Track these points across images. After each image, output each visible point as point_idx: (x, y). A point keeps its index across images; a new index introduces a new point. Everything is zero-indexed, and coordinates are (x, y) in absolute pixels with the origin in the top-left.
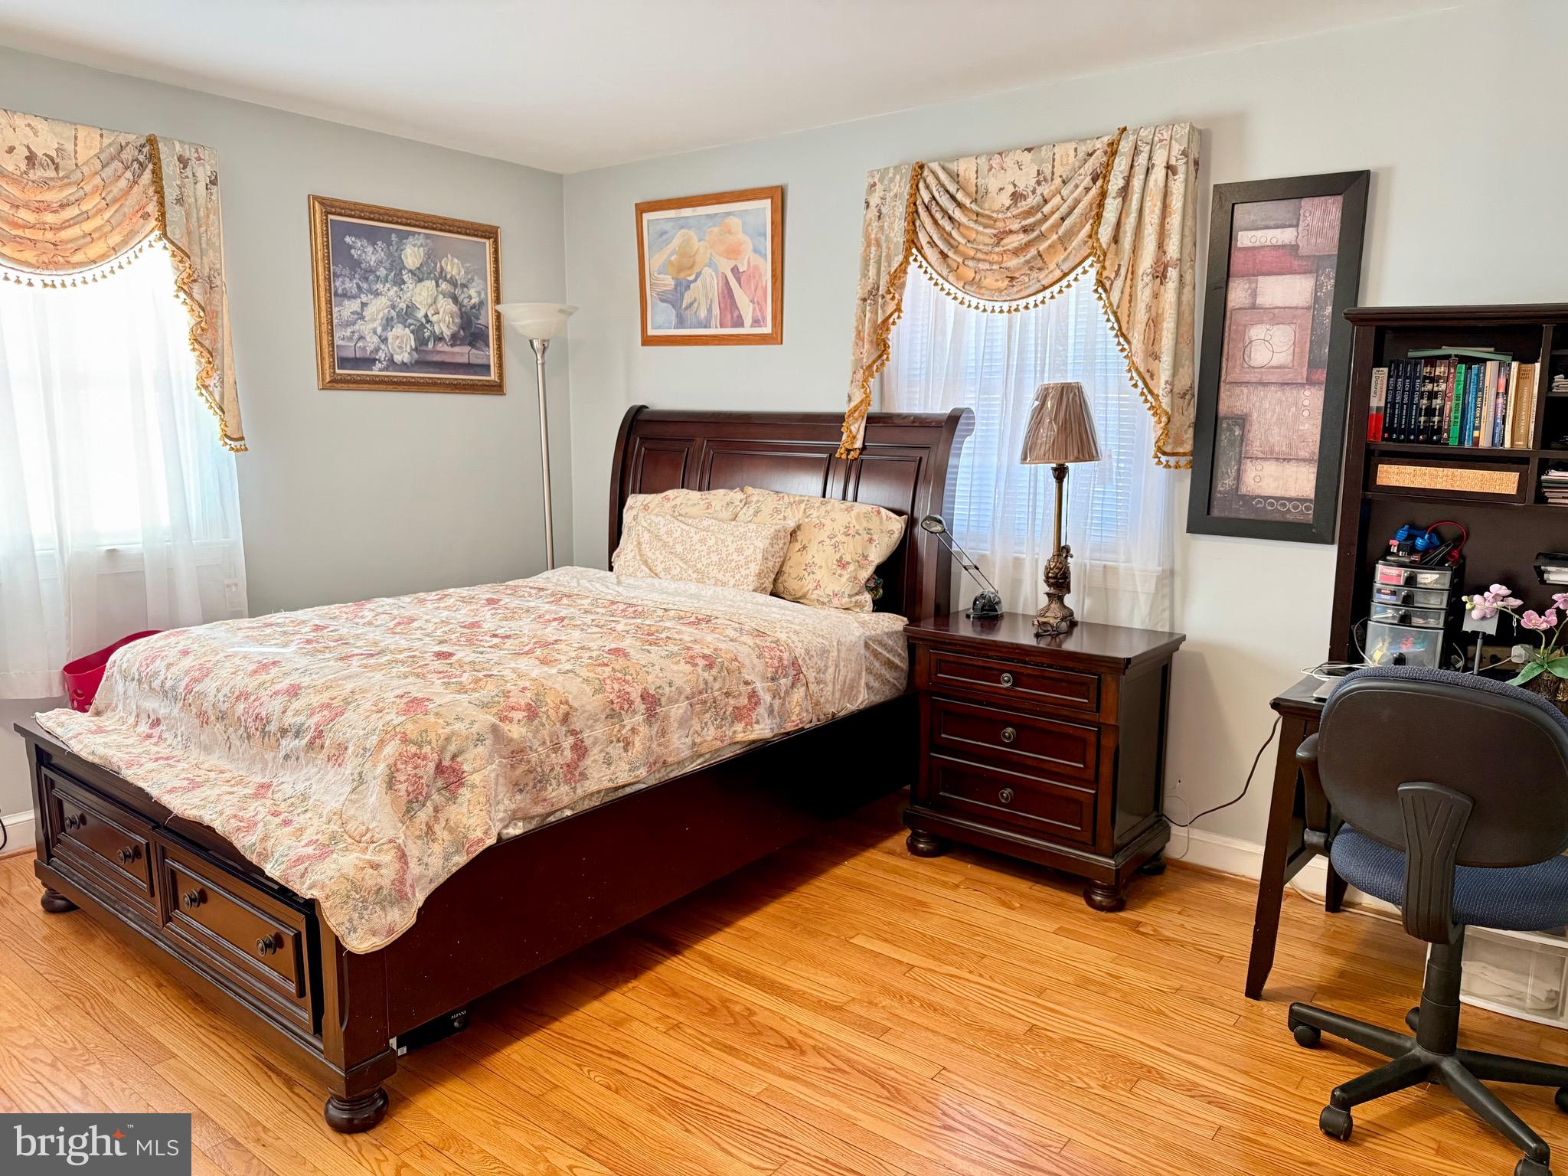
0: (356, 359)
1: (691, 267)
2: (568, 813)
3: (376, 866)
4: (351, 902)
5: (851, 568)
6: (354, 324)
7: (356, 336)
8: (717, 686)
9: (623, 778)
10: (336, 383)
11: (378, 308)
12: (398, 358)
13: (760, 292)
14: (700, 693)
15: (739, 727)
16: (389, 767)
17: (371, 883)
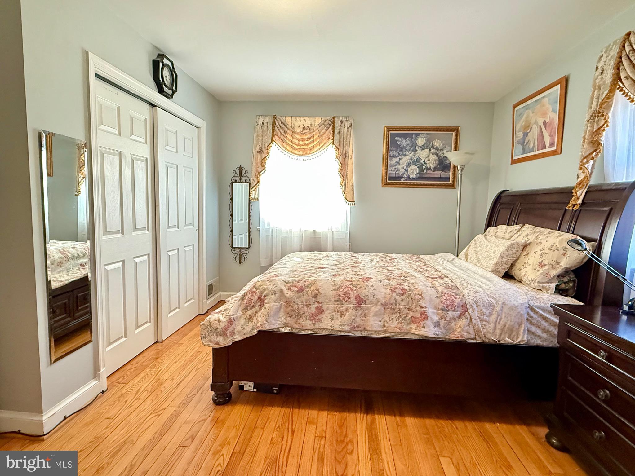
0: (395, 177)
1: (529, 126)
5: (546, 267)
6: (396, 165)
7: (396, 170)
8: (403, 304)
9: (337, 327)
11: (405, 160)
12: (411, 176)
13: (553, 130)
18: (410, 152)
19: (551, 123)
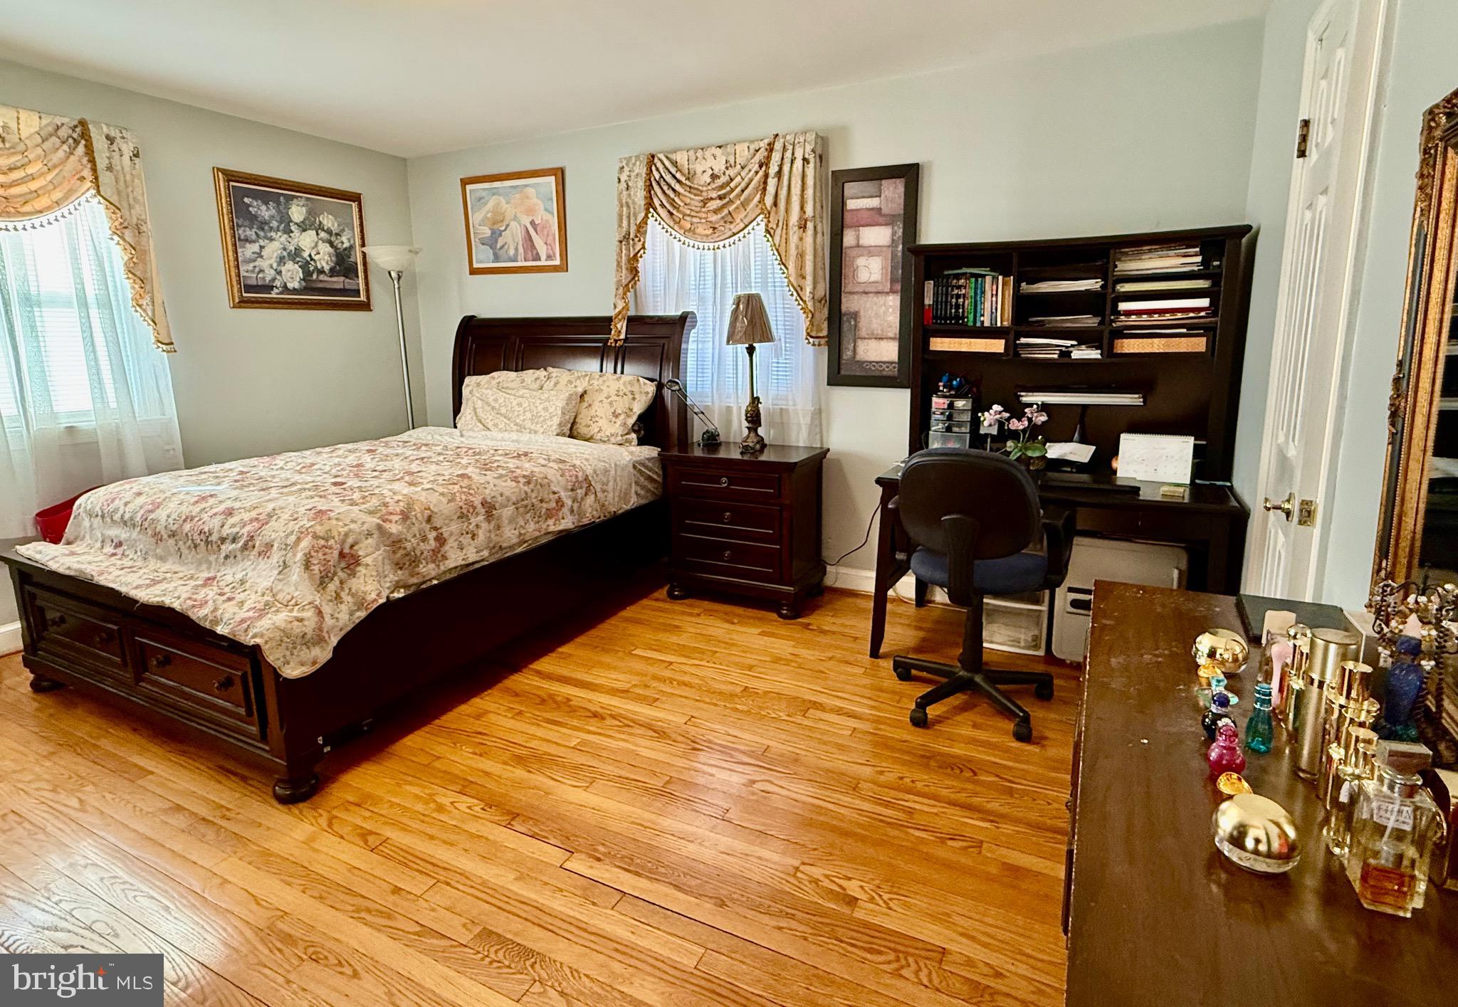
0: (257, 286)
1: (502, 221)
2: (435, 582)
3: (301, 620)
4: (284, 645)
5: (622, 417)
6: (254, 261)
7: (257, 270)
8: (534, 495)
9: (472, 557)
10: (243, 303)
11: (273, 250)
12: (290, 286)
13: (550, 238)
14: (523, 500)
15: (551, 522)
16: (305, 555)
17: (298, 631)
18: (279, 234)
19: (546, 225)
